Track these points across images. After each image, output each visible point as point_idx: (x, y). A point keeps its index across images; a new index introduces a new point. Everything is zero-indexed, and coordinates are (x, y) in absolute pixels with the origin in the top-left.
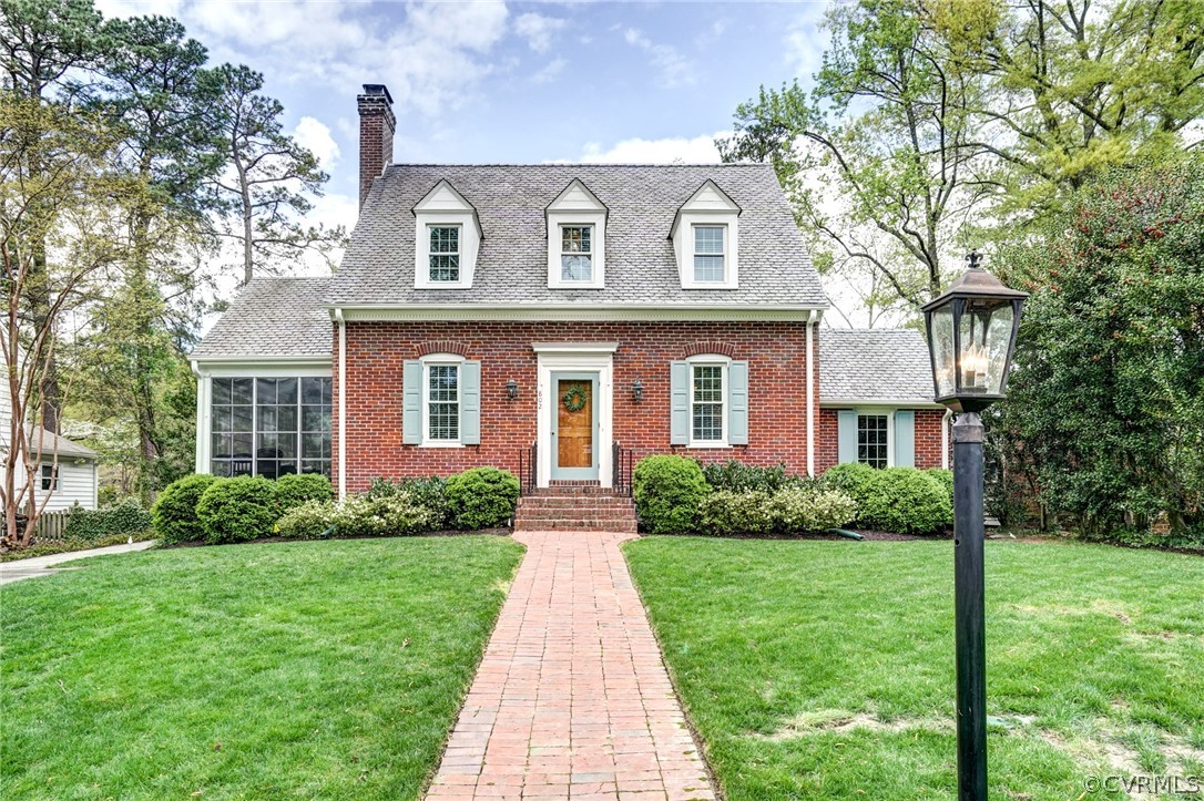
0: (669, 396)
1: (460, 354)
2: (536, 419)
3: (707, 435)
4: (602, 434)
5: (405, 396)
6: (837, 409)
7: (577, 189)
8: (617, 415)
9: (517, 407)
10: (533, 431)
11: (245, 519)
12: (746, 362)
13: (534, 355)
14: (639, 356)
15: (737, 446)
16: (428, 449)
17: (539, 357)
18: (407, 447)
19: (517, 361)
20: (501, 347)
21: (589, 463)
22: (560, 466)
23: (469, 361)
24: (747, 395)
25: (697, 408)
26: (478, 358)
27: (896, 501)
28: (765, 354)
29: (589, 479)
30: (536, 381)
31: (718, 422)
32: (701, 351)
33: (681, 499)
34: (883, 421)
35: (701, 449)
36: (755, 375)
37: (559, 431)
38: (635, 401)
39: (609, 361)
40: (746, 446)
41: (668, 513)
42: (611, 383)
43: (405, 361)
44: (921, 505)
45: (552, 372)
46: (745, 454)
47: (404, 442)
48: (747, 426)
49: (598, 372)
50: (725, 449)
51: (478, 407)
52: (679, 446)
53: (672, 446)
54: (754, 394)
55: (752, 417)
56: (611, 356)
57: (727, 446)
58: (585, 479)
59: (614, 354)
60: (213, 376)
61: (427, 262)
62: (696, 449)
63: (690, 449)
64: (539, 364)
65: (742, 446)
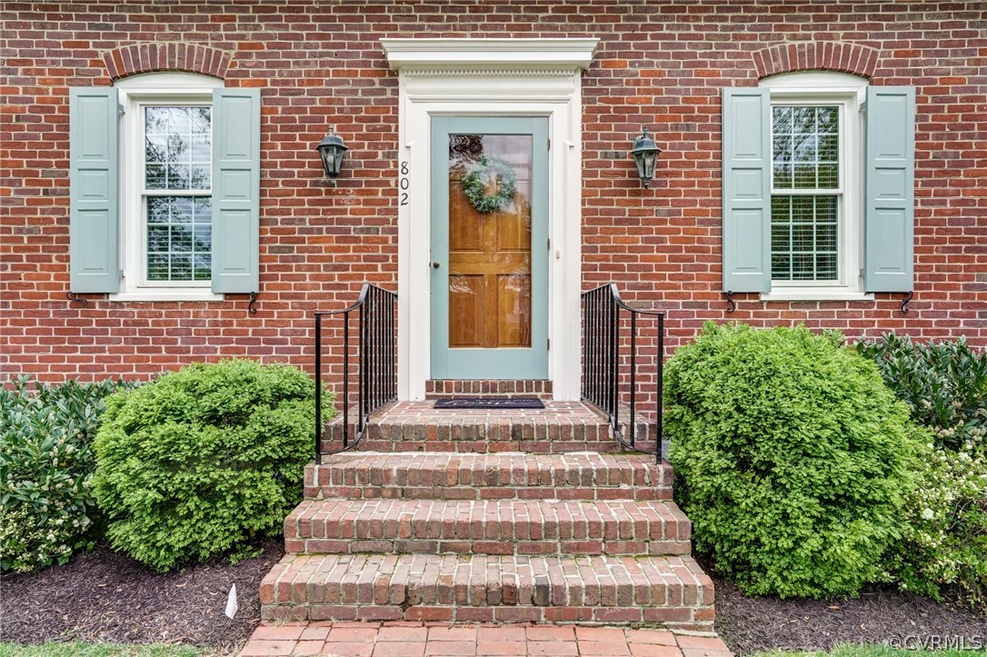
0: (720, 174)
1: (212, 75)
2: (395, 231)
3: (803, 269)
4: (555, 267)
5: (73, 174)
8: (593, 221)
9: (350, 202)
10: (386, 259)
12: (910, 90)
13: (390, 75)
15: (885, 294)
16: (134, 304)
17: (401, 78)
18: (82, 299)
20: (311, 54)
21: (524, 338)
22: (452, 345)
23: (233, 91)
24: (911, 170)
25: (779, 206)
26: (252, 84)
28: (954, 68)
29: (524, 377)
30: (396, 137)
31: (828, 238)
32: (796, 65)
33: (859, 491)
35: (796, 304)
36: (931, 121)
37: (452, 261)
38: (636, 188)
39: (574, 86)
40: (907, 295)
41: (815, 543)
42: (577, 141)
43: (74, 91)
45: (433, 115)
46: (904, 314)
47: (73, 290)
48: (911, 246)
49: (545, 116)
50: (854, 303)
51: (253, 202)
52: (743, 295)
53: (725, 295)
54: (929, 168)
55: (923, 224)
56: (578, 76)
57: (861, 296)
58: (515, 376)
59: (584, 70)
62: (784, 304)
63: (770, 303)
64: (403, 97)
65: (895, 294)
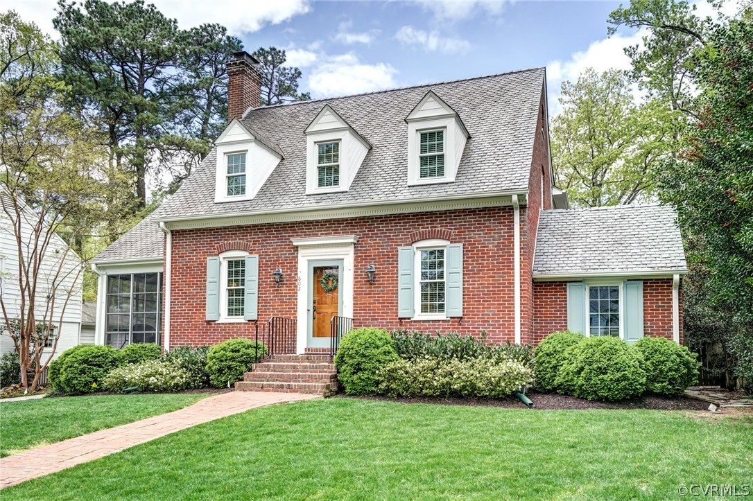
0: (398, 277)
1: (246, 250)
2: (297, 299)
3: (433, 308)
4: (345, 310)
5: (207, 283)
6: (566, 282)
7: (328, 113)
8: (357, 295)
9: (284, 289)
10: (294, 308)
11: (84, 378)
12: (461, 245)
13: (296, 249)
14: (374, 244)
15: (454, 318)
16: (223, 324)
17: (299, 250)
18: (209, 322)
19: (285, 254)
20: (273, 242)
22: (313, 337)
23: (251, 256)
24: (461, 273)
25: (424, 286)
26: (257, 253)
27: (582, 369)
28: (478, 236)
30: (297, 268)
31: (443, 297)
32: (424, 237)
34: (615, 291)
35: (424, 321)
36: (469, 256)
37: (314, 308)
38: (371, 283)
39: (351, 250)
40: (461, 318)
42: (353, 268)
43: (209, 258)
44: (606, 373)
45: (309, 261)
46: (460, 325)
47: (207, 320)
48: (462, 300)
49: (343, 259)
50: (443, 321)
51: (256, 291)
52: (405, 319)
53: (400, 319)
54: (468, 272)
55: (466, 292)
56: (353, 246)
57: (445, 319)
59: (355, 244)
60: (108, 274)
61: (225, 182)
62: (420, 321)
63: (415, 321)
64: (299, 255)
65: (458, 318)
